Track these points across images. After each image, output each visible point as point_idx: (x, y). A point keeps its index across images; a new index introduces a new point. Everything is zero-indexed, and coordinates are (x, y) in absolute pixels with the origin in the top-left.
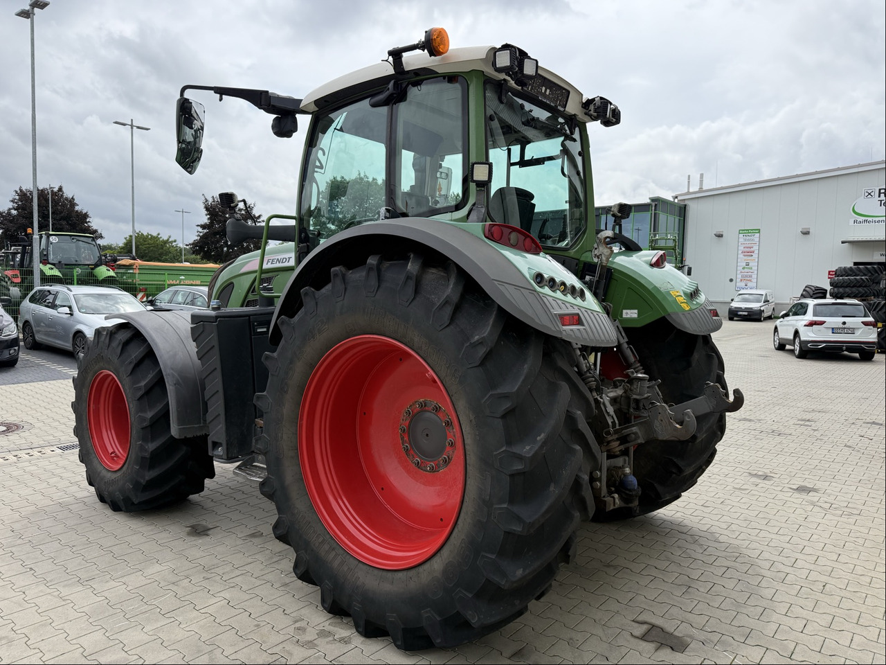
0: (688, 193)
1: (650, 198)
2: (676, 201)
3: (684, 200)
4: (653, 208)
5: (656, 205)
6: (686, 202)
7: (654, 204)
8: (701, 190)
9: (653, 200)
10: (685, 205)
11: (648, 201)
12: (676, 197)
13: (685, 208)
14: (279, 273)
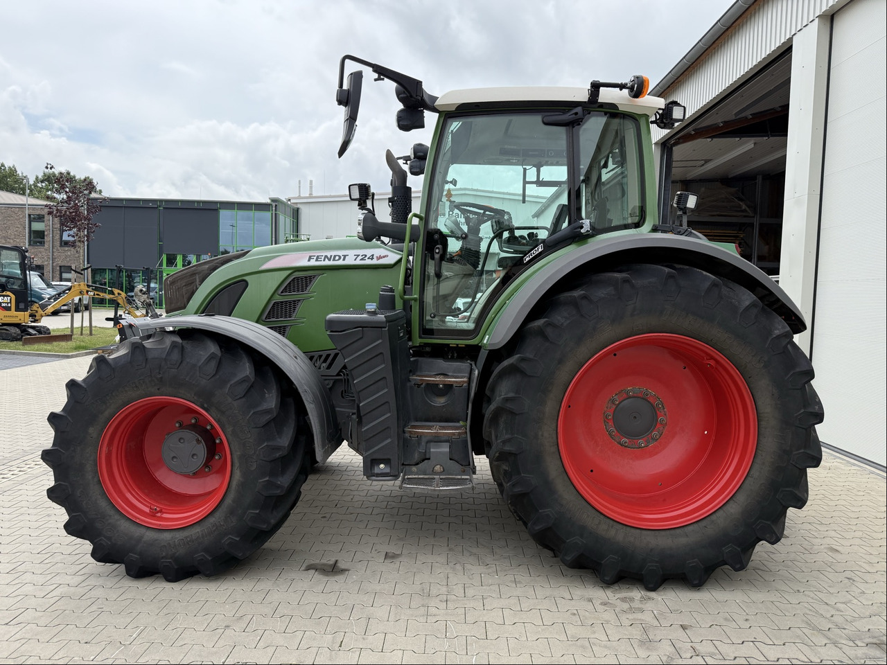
0: (300, 197)
1: (270, 198)
2: (289, 203)
3: (297, 203)
4: (274, 208)
5: (276, 205)
6: (299, 206)
7: (274, 204)
8: (311, 196)
9: (273, 200)
10: (298, 209)
11: (269, 201)
12: (290, 200)
13: (298, 211)
14: (323, 272)
